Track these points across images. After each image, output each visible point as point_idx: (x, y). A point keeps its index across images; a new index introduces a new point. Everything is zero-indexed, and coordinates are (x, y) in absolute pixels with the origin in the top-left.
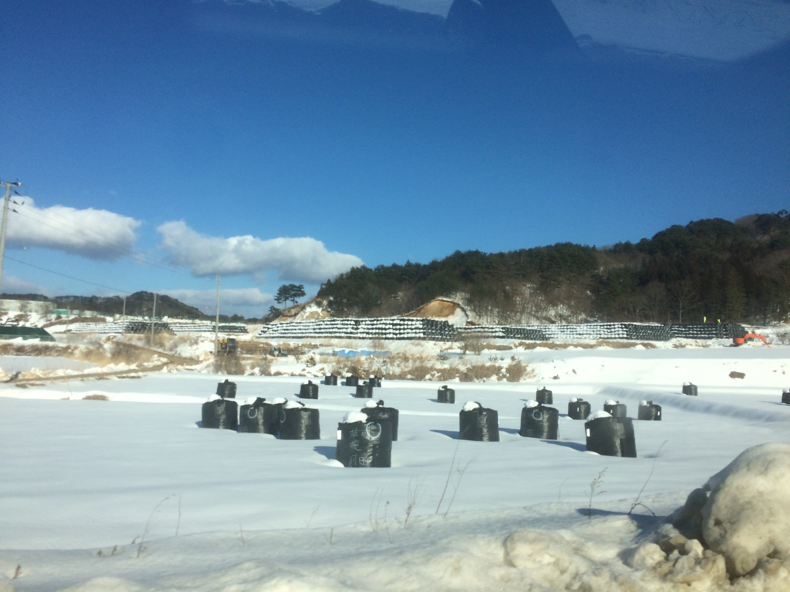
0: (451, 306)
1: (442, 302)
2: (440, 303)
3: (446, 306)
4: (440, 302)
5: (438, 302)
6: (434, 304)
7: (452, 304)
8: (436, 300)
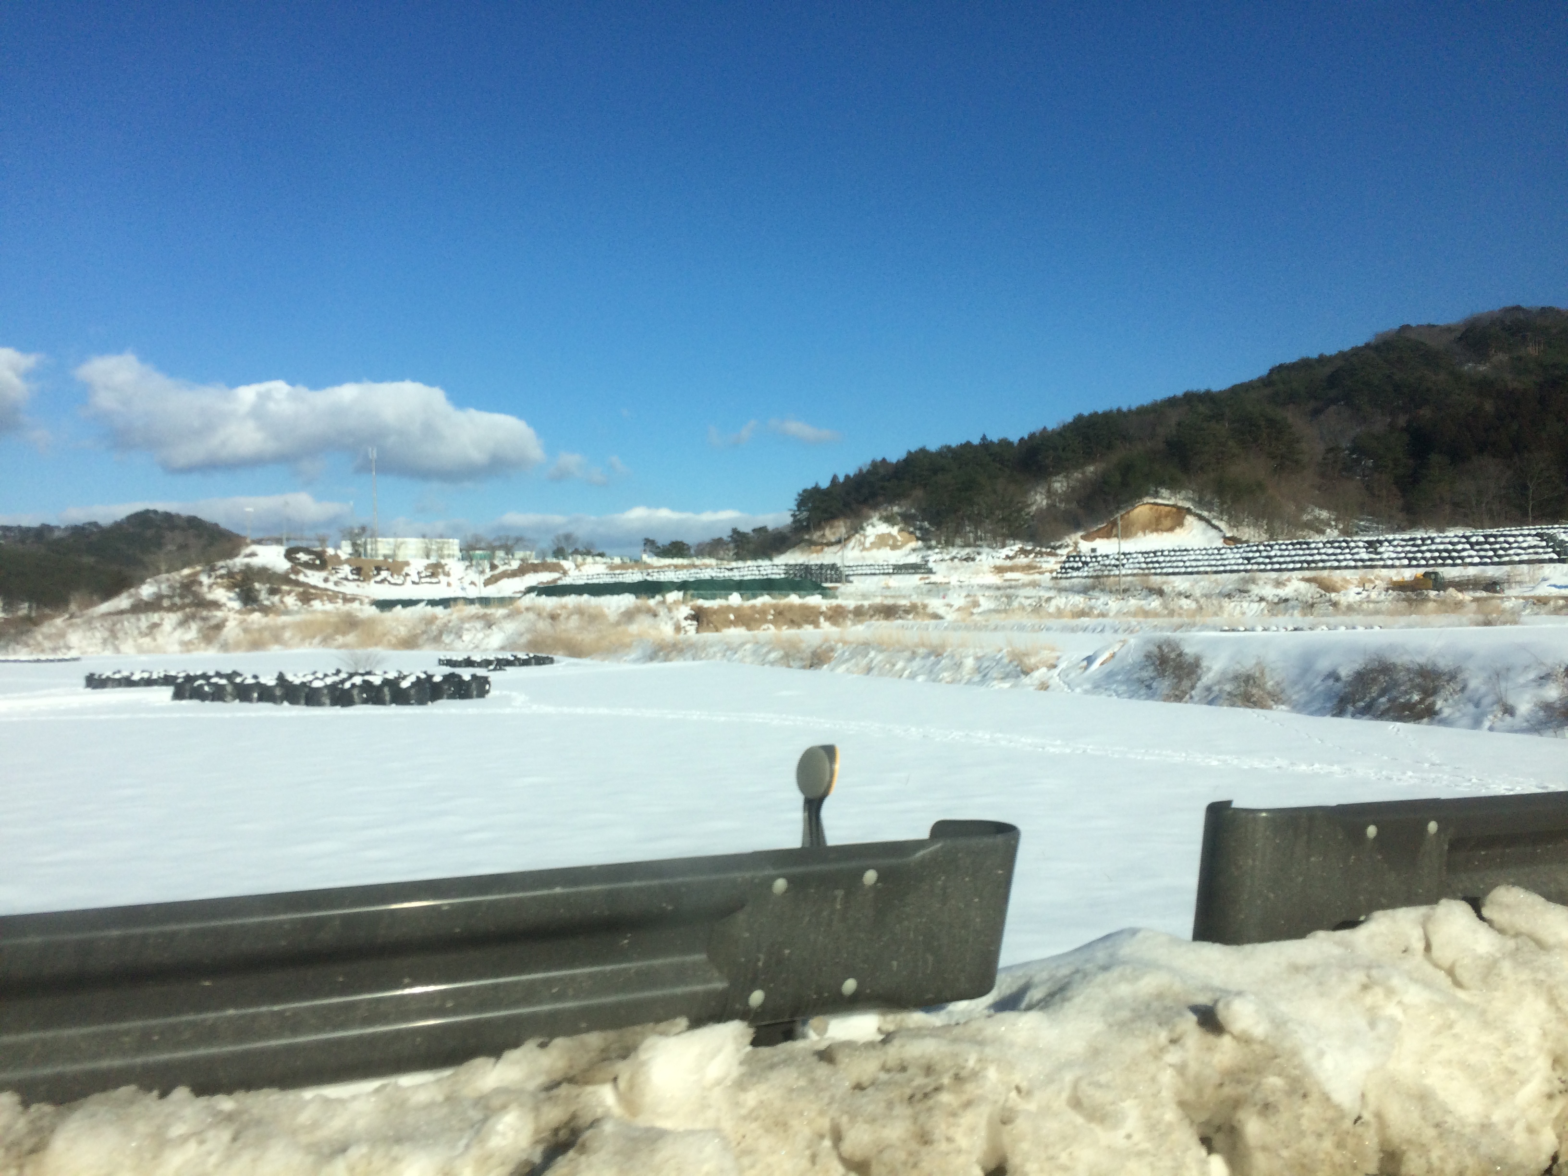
0: (1174, 514)
1: (1156, 507)
2: (1151, 509)
3: (1163, 513)
4: (1151, 506)
5: (1148, 506)
6: (1140, 511)
7: (1174, 510)
8: (1144, 504)
